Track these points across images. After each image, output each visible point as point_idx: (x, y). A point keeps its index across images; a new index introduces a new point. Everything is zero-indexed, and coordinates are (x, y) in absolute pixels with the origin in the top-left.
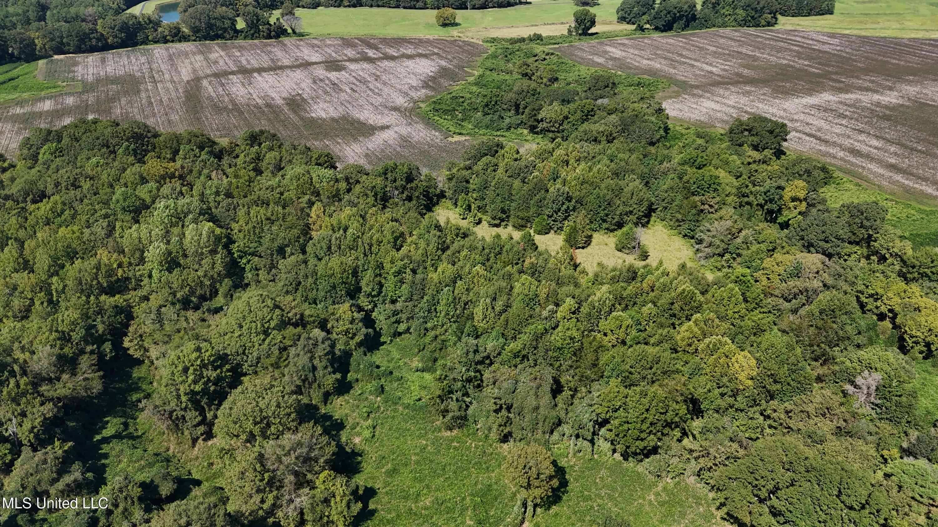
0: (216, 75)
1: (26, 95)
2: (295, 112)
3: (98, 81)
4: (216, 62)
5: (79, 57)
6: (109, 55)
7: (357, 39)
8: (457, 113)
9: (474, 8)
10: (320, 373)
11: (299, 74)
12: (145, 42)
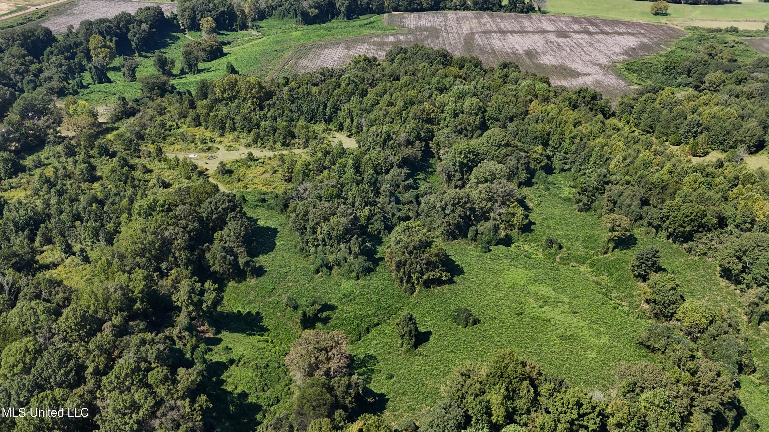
0: (484, 32)
1: (379, 32)
2: (530, 59)
3: (416, 28)
4: (485, 25)
5: (406, 14)
6: (423, 14)
7: (584, 18)
8: (643, 73)
9: (687, 3)
10: (520, 171)
11: (537, 37)
12: (443, 9)
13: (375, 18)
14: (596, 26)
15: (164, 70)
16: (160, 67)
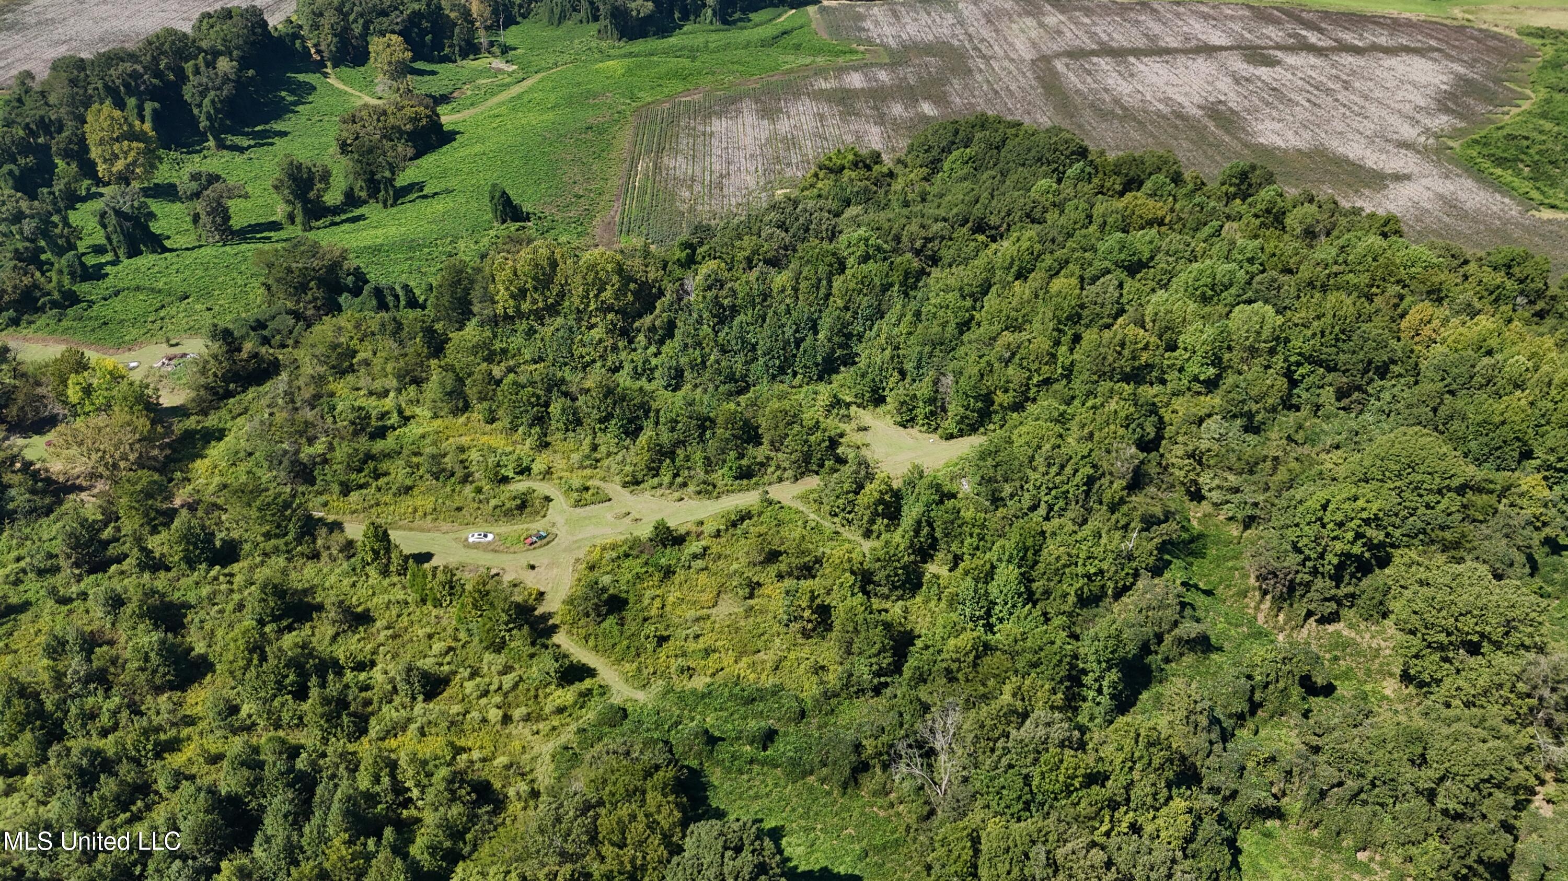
0: (1070, 55)
2: (1227, 131)
3: (905, 48)
4: (1059, 32)
7: (1277, 9)
8: (1521, 166)
11: (1204, 65)
14: (1320, 29)
15: (305, 201)
16: (297, 197)
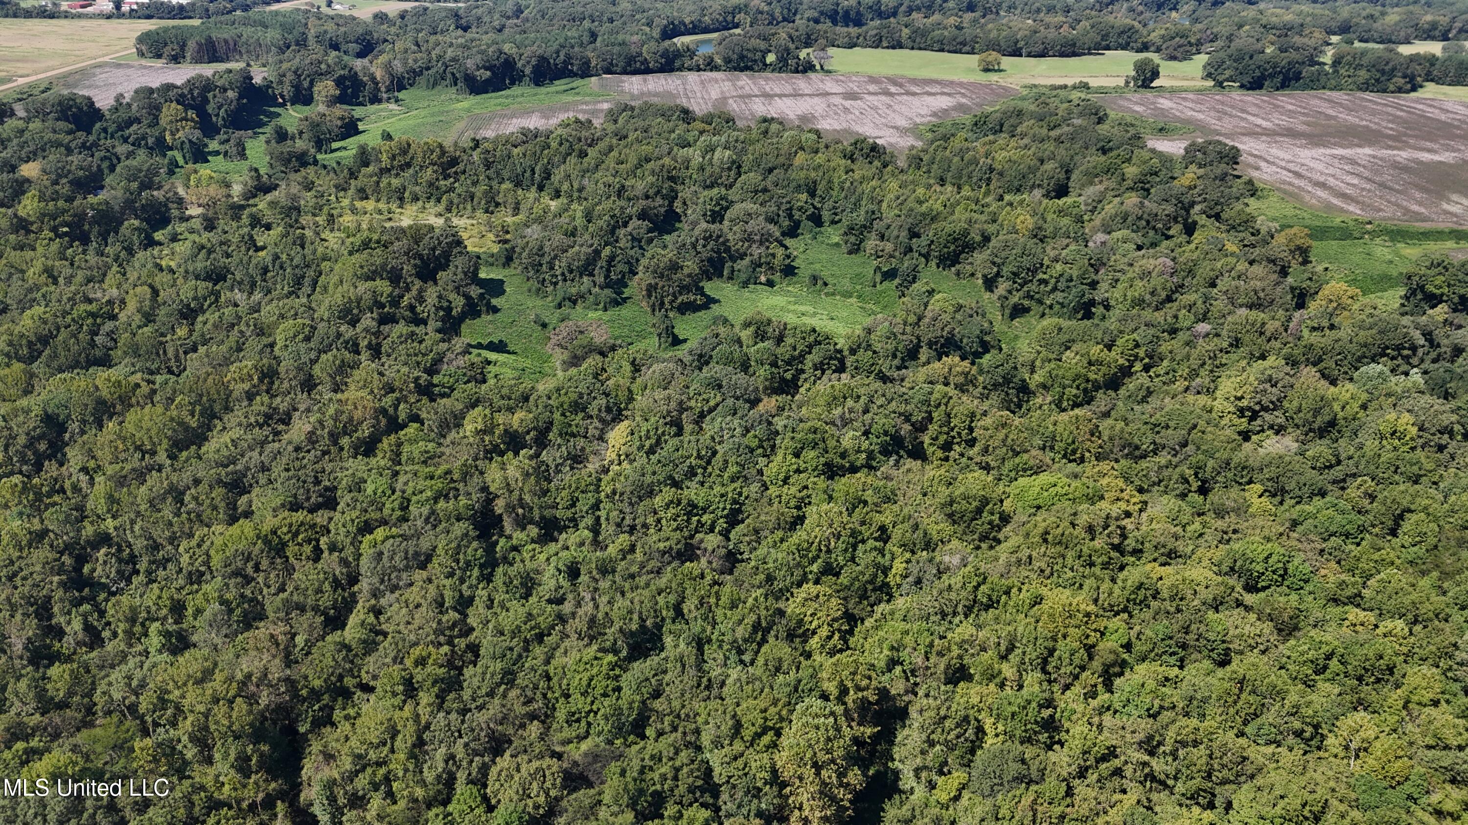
0: (740, 97)
1: (587, 99)
3: (642, 94)
4: (742, 88)
5: (625, 77)
6: (649, 77)
9: (1029, 55)
10: (781, 219)
11: (816, 100)
12: (680, 69)
13: (578, 82)
14: (901, 86)
